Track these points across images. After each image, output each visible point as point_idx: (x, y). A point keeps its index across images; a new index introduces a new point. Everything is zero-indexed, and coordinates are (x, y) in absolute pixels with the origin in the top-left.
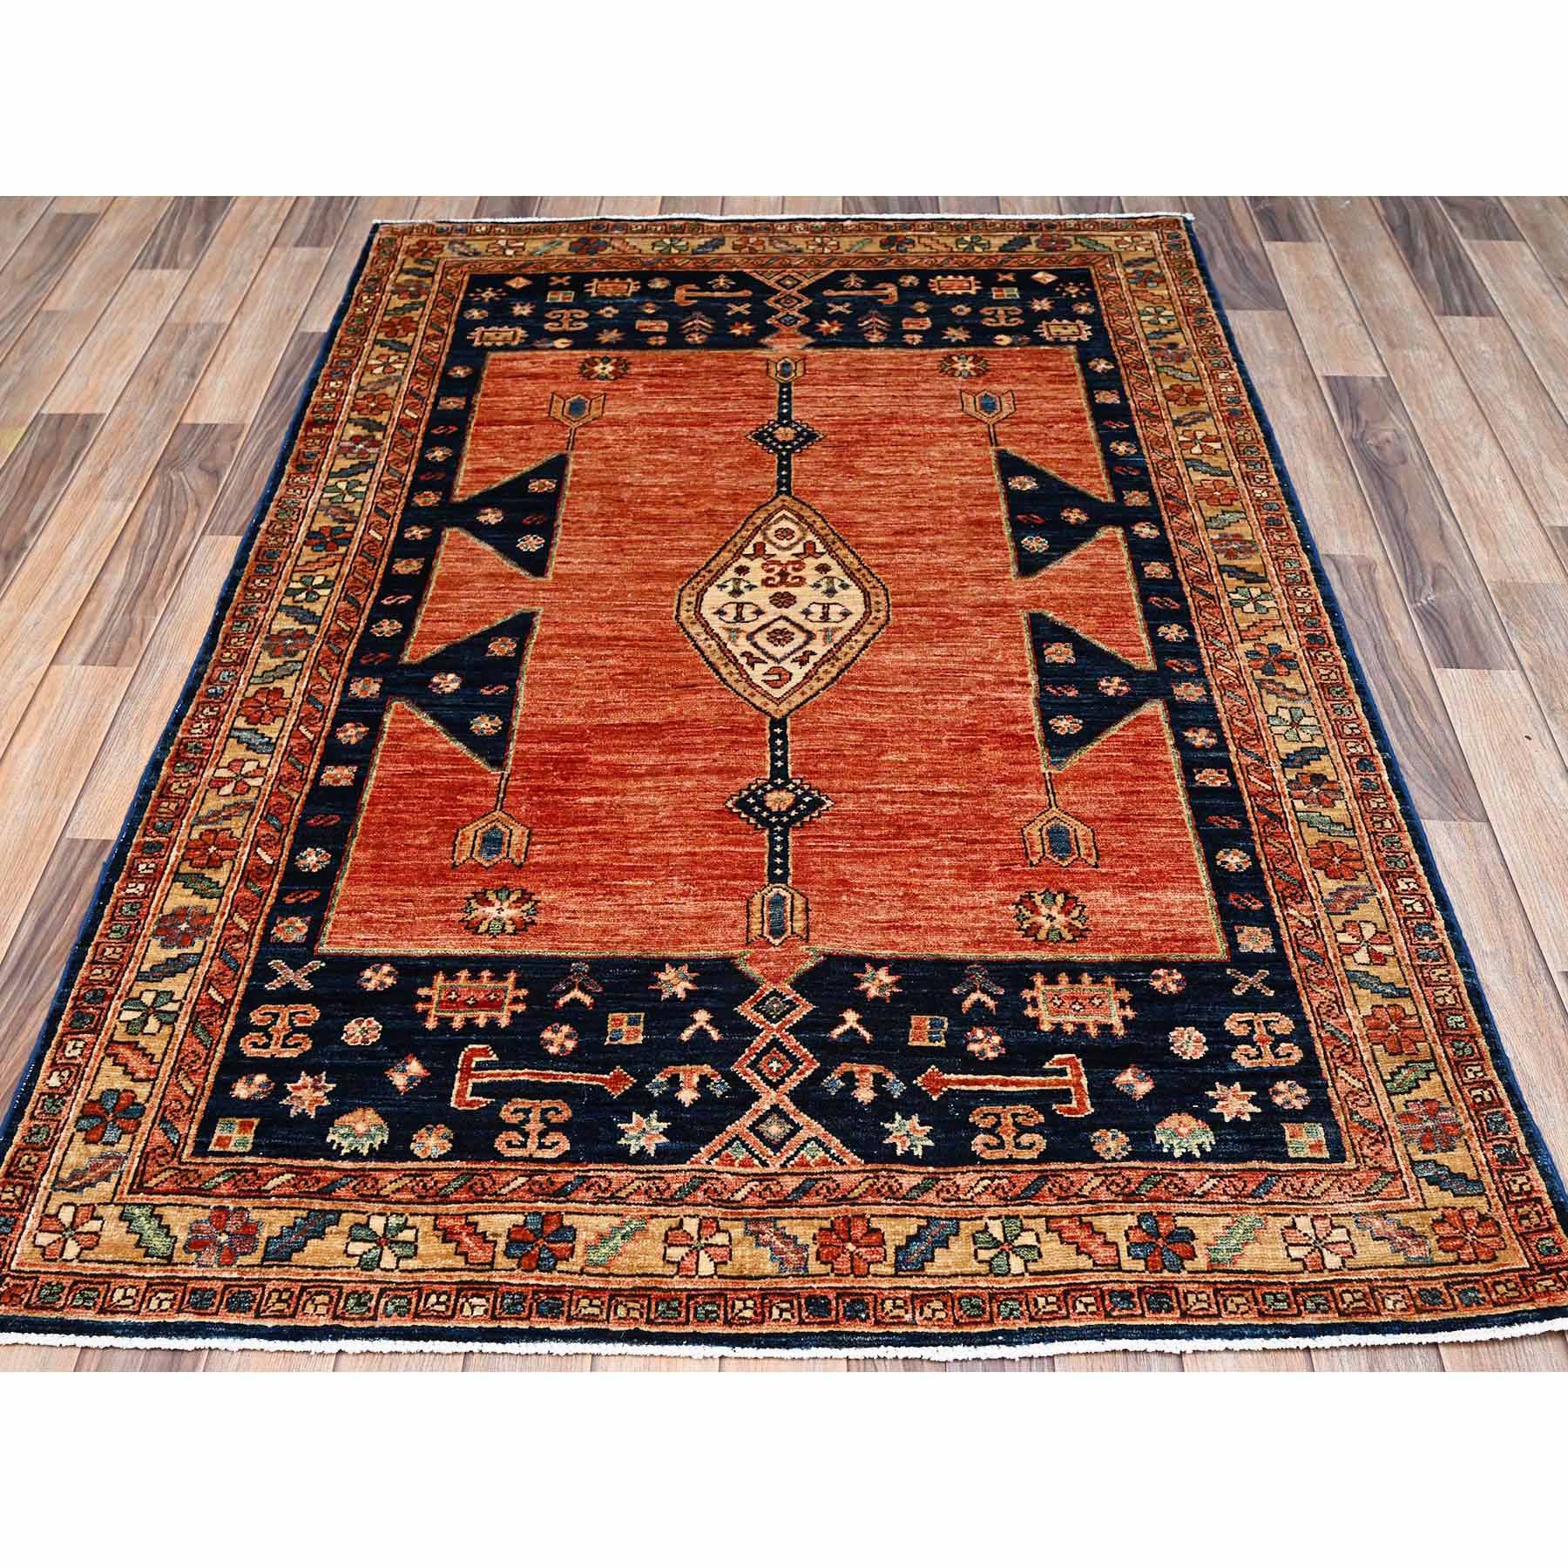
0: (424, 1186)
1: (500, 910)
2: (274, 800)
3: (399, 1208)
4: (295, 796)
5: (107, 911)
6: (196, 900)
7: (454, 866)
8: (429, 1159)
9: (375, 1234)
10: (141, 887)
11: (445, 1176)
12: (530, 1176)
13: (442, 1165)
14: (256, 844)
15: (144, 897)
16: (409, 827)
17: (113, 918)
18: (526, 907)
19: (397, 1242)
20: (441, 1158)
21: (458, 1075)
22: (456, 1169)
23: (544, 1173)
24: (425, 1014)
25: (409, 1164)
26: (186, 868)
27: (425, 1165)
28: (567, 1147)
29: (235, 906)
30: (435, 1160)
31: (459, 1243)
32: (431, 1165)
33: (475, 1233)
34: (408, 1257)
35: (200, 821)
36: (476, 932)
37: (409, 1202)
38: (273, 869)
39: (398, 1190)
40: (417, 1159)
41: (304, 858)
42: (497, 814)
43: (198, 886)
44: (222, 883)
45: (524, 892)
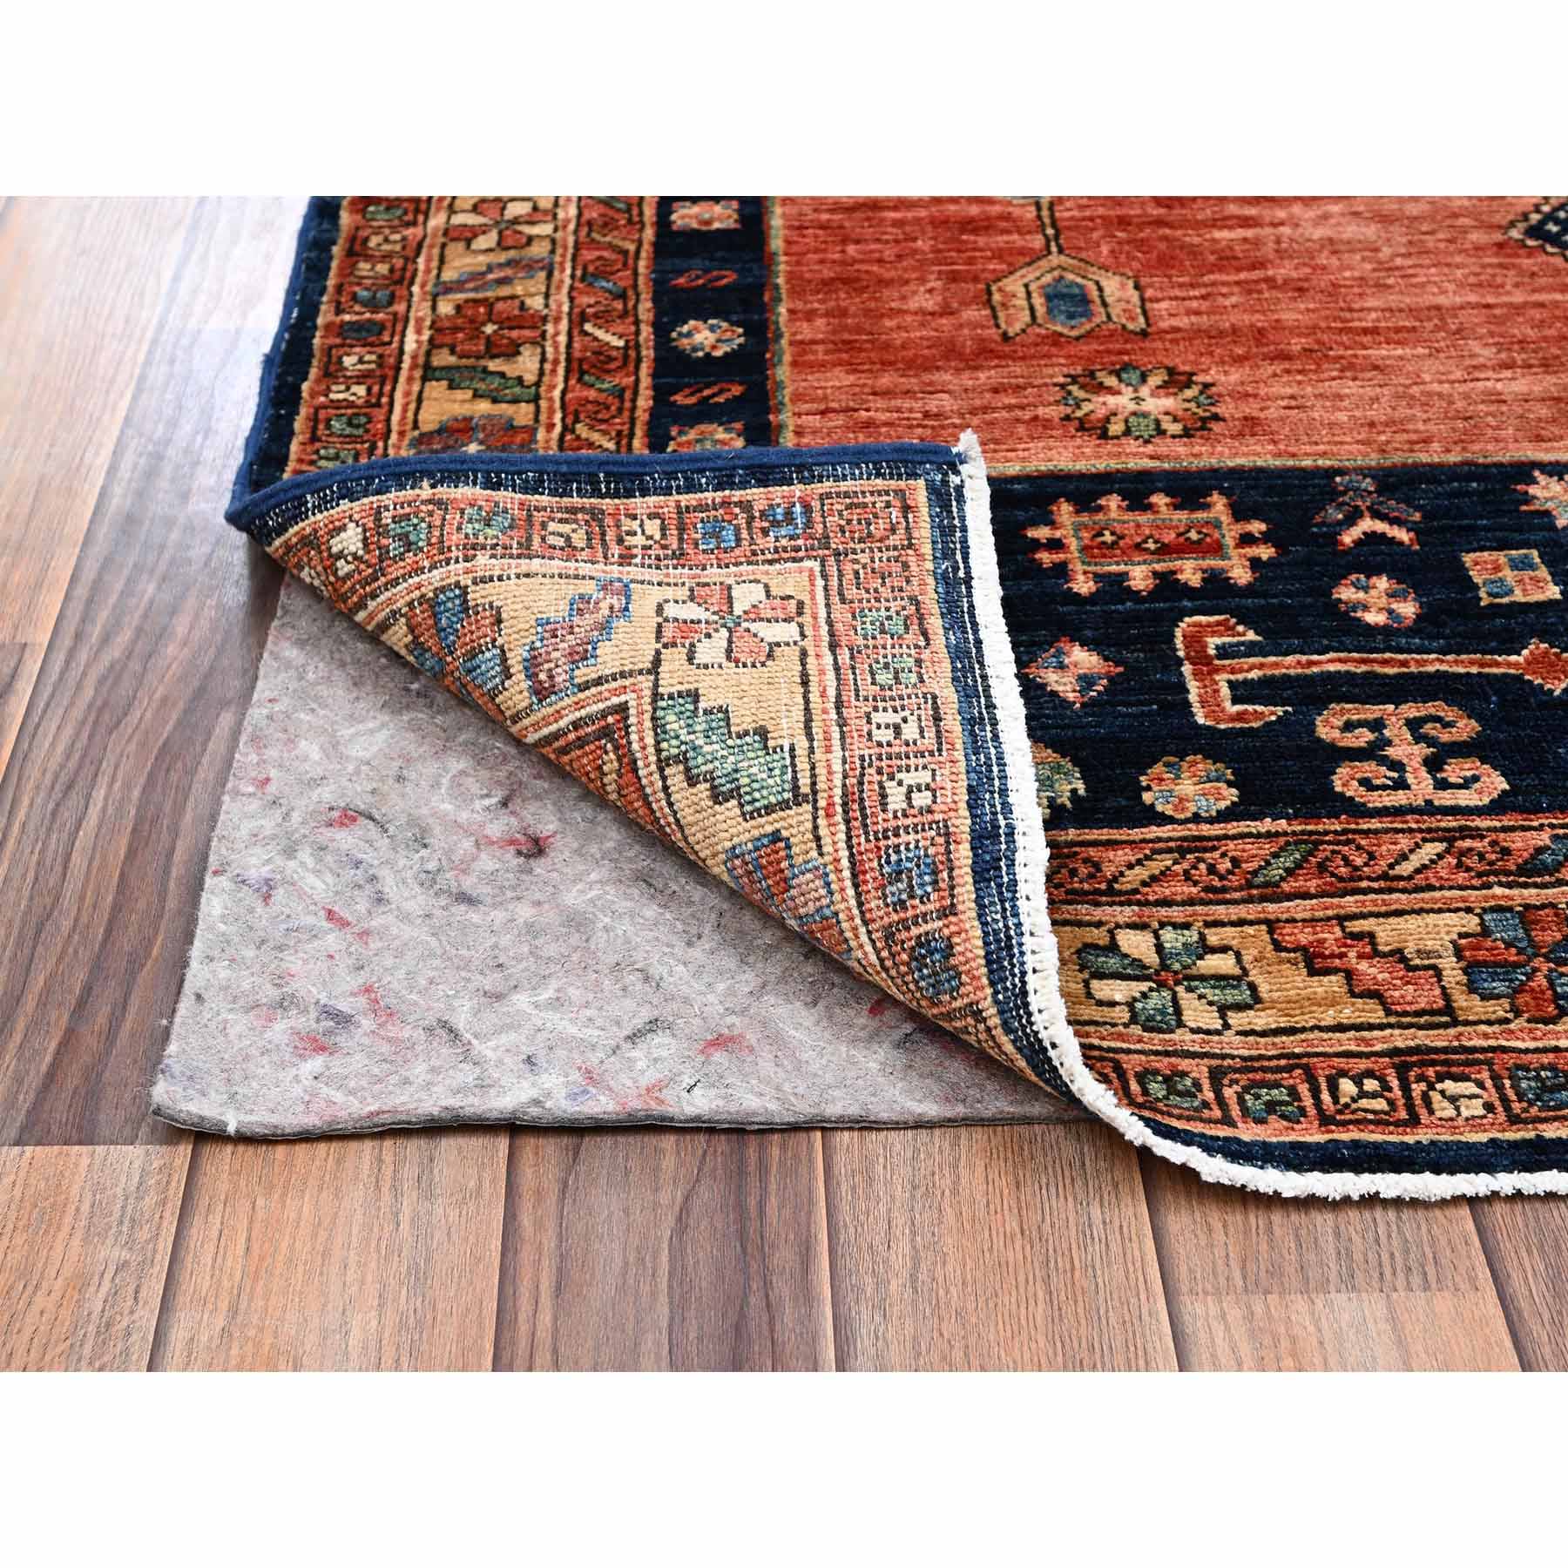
0: (1212, 869)
1: (1138, 400)
2: (588, 255)
3: (1176, 913)
4: (632, 247)
5: (299, 424)
6: (484, 406)
7: (1005, 337)
8: (1196, 819)
9: (1138, 963)
10: (361, 390)
11: (1250, 847)
12: (1451, 841)
13: (1234, 828)
14: (579, 319)
15: (368, 404)
16: (888, 283)
17: (314, 438)
18: (1189, 393)
19: (1203, 978)
20: (1224, 816)
21: (1187, 669)
22: (1269, 835)
23: (1477, 834)
24: (1062, 570)
25: (1154, 831)
26: (443, 358)
27: (1193, 830)
28: (1502, 784)
29: (572, 414)
30: (1211, 821)
31: (1349, 975)
32: (1206, 829)
33: (1376, 953)
34: (1240, 1007)
35: (448, 289)
36: (1104, 435)
37: (1191, 902)
38: (629, 358)
39: (1154, 879)
40: (1164, 820)
41: (689, 335)
42: (1055, 259)
43: (482, 386)
44: (530, 378)
45: (1171, 371)
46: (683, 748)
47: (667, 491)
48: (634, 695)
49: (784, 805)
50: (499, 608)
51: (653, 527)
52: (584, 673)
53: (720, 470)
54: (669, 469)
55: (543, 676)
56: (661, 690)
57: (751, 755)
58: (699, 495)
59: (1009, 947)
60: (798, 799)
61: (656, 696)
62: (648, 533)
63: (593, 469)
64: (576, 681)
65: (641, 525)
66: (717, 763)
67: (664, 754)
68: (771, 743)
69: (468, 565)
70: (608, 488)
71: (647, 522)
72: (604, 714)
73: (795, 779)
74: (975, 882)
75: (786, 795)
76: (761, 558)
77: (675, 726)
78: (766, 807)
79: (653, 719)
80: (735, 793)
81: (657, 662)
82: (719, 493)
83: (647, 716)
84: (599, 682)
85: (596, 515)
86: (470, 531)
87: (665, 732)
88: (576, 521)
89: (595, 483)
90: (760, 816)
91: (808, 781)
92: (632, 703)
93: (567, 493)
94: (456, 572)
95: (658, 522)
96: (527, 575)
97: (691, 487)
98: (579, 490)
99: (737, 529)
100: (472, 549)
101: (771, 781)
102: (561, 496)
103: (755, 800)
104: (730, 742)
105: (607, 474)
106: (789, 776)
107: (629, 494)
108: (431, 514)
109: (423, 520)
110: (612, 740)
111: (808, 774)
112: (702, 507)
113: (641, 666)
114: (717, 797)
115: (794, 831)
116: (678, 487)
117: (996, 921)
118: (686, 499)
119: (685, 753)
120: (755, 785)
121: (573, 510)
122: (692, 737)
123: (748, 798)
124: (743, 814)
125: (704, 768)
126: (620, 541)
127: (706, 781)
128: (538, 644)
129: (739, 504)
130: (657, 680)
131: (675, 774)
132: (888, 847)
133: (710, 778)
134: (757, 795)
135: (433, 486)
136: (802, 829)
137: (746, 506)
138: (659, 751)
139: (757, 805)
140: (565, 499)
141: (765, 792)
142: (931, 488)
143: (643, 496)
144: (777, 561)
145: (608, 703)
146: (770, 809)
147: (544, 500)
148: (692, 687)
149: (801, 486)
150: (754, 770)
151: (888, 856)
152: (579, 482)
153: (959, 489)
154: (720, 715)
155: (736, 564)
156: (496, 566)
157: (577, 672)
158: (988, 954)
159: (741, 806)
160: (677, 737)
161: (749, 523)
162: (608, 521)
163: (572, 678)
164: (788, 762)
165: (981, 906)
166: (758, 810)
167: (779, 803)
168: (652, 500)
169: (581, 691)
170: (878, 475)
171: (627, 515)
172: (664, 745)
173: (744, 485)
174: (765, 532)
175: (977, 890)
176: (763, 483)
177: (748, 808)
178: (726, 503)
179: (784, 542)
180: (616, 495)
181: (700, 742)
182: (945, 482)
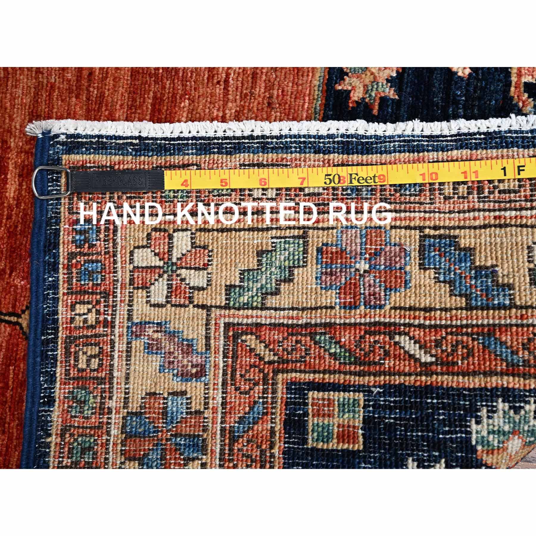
46: (259, 294)
47: (56, 300)
48: (223, 319)
49: (306, 244)
50: (147, 394)
51: (81, 309)
52: (200, 346)
53: (45, 269)
54: (41, 298)
55: (194, 371)
56: (223, 304)
57: (273, 259)
58: (61, 283)
59: (409, 141)
60: (304, 236)
61: (227, 307)
62: (86, 311)
63: (39, 343)
64: (204, 351)
65: (80, 315)
66: (273, 277)
67: (259, 306)
68: (270, 248)
69: (114, 411)
70: (52, 334)
71: (77, 312)
72: (226, 337)
73: (294, 237)
74: (372, 154)
75: (301, 242)
76: (111, 250)
77: (246, 297)
78: (304, 253)
79: (239, 309)
80: (291, 269)
81: (203, 307)
82: (61, 270)
83: (237, 312)
84: (208, 338)
85: (70, 341)
86: (90, 412)
87: (248, 303)
88: (76, 353)
89: (48, 341)
90: (307, 257)
91: (297, 231)
92: (227, 320)
93: (55, 358)
94: (116, 419)
95: (78, 306)
96: (127, 378)
97: (55, 286)
98: (52, 350)
99: (88, 261)
100: (103, 410)
101: (291, 250)
102: (57, 361)
103: (298, 259)
104: (264, 269)
105: (43, 334)
106: (291, 240)
107: (56, 321)
108: (72, 435)
109: (76, 440)
110: (242, 334)
111: (292, 231)
112: (69, 281)
113: (205, 315)
114: (289, 280)
115: (321, 240)
116: (53, 294)
117: (394, 145)
118: (62, 289)
119: (262, 294)
120: (291, 257)
121: (67, 353)
122: (255, 289)
123: (296, 262)
124: (303, 266)
125: (274, 285)
126: (92, 327)
127: (280, 285)
128: (175, 372)
129: (69, 259)
130: (216, 307)
131: (271, 301)
132: (342, 194)
133: (279, 282)
134: (296, 257)
135: (50, 435)
136: (321, 236)
137: (71, 256)
138: (257, 308)
139: (301, 258)
140: (59, 358)
141: (297, 253)
142: (69, 151)
143: (57, 314)
144: (114, 240)
145: (222, 333)
146: (305, 252)
147: (59, 371)
148: (224, 288)
149: (62, 224)
150: (282, 258)
151: (347, 194)
152: (48, 351)
153: (68, 136)
154: (246, 274)
155: (115, 262)
156: (118, 396)
157: (199, 350)
158: (409, 152)
159: (299, 267)
160: (253, 297)
161: (85, 255)
162: (75, 334)
163: (202, 353)
164: (283, 240)
165: (386, 152)
166: (304, 258)
167: (304, 246)
168: (61, 308)
169: (209, 349)
170: (57, 180)
171: (71, 323)
172: (255, 304)
173: (56, 256)
174: (91, 246)
175: (376, 153)
176: (56, 246)
177: (301, 263)
178: (68, 267)
179: (102, 236)
180: (56, 330)
181: (259, 285)
182: (63, 144)
